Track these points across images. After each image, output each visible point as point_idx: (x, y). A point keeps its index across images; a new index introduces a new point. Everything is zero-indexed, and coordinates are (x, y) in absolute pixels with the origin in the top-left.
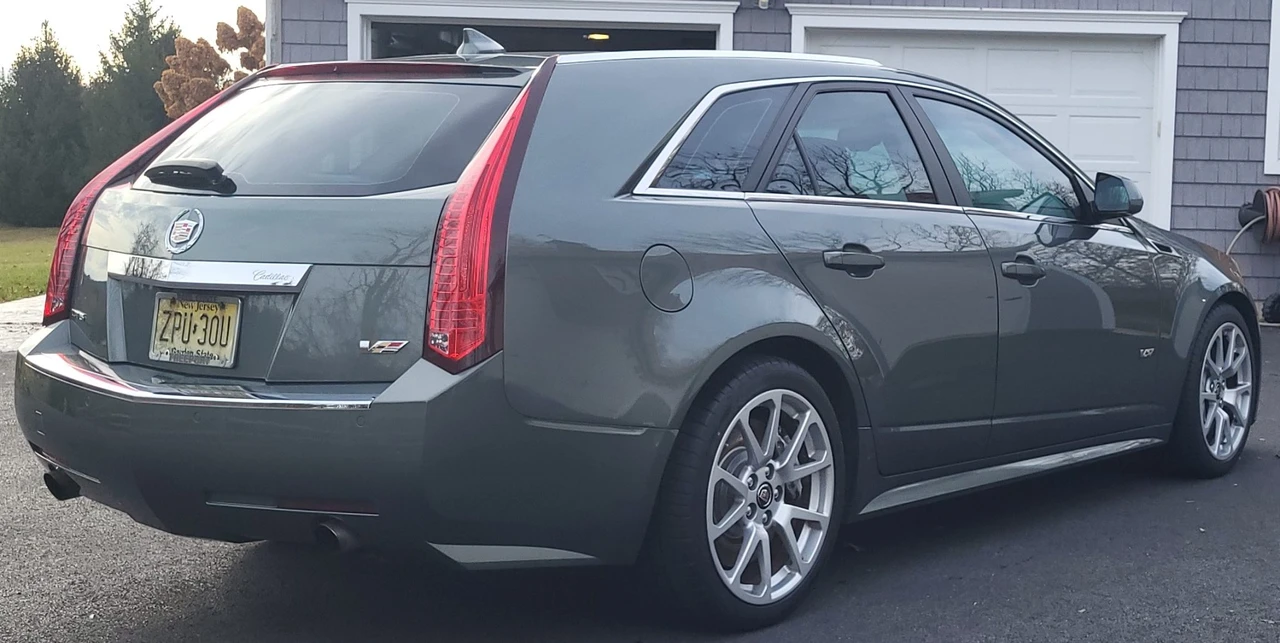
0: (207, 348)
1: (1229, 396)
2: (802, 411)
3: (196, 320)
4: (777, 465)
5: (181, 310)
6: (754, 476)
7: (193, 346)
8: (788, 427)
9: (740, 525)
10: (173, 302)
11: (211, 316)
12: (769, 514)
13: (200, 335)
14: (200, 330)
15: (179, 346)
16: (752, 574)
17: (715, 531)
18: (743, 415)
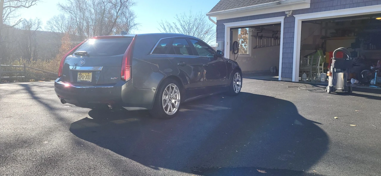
0: (87, 80)
1: (238, 83)
2: (174, 86)
3: (85, 75)
4: (171, 94)
5: (82, 74)
6: (168, 97)
7: (84, 79)
8: (172, 88)
9: (167, 104)
10: (81, 73)
11: (87, 75)
12: (171, 101)
13: (85, 78)
14: (85, 77)
15: (82, 79)
16: (170, 111)
17: (164, 107)
18: (166, 89)
